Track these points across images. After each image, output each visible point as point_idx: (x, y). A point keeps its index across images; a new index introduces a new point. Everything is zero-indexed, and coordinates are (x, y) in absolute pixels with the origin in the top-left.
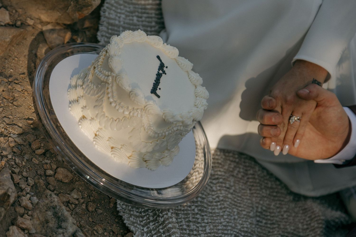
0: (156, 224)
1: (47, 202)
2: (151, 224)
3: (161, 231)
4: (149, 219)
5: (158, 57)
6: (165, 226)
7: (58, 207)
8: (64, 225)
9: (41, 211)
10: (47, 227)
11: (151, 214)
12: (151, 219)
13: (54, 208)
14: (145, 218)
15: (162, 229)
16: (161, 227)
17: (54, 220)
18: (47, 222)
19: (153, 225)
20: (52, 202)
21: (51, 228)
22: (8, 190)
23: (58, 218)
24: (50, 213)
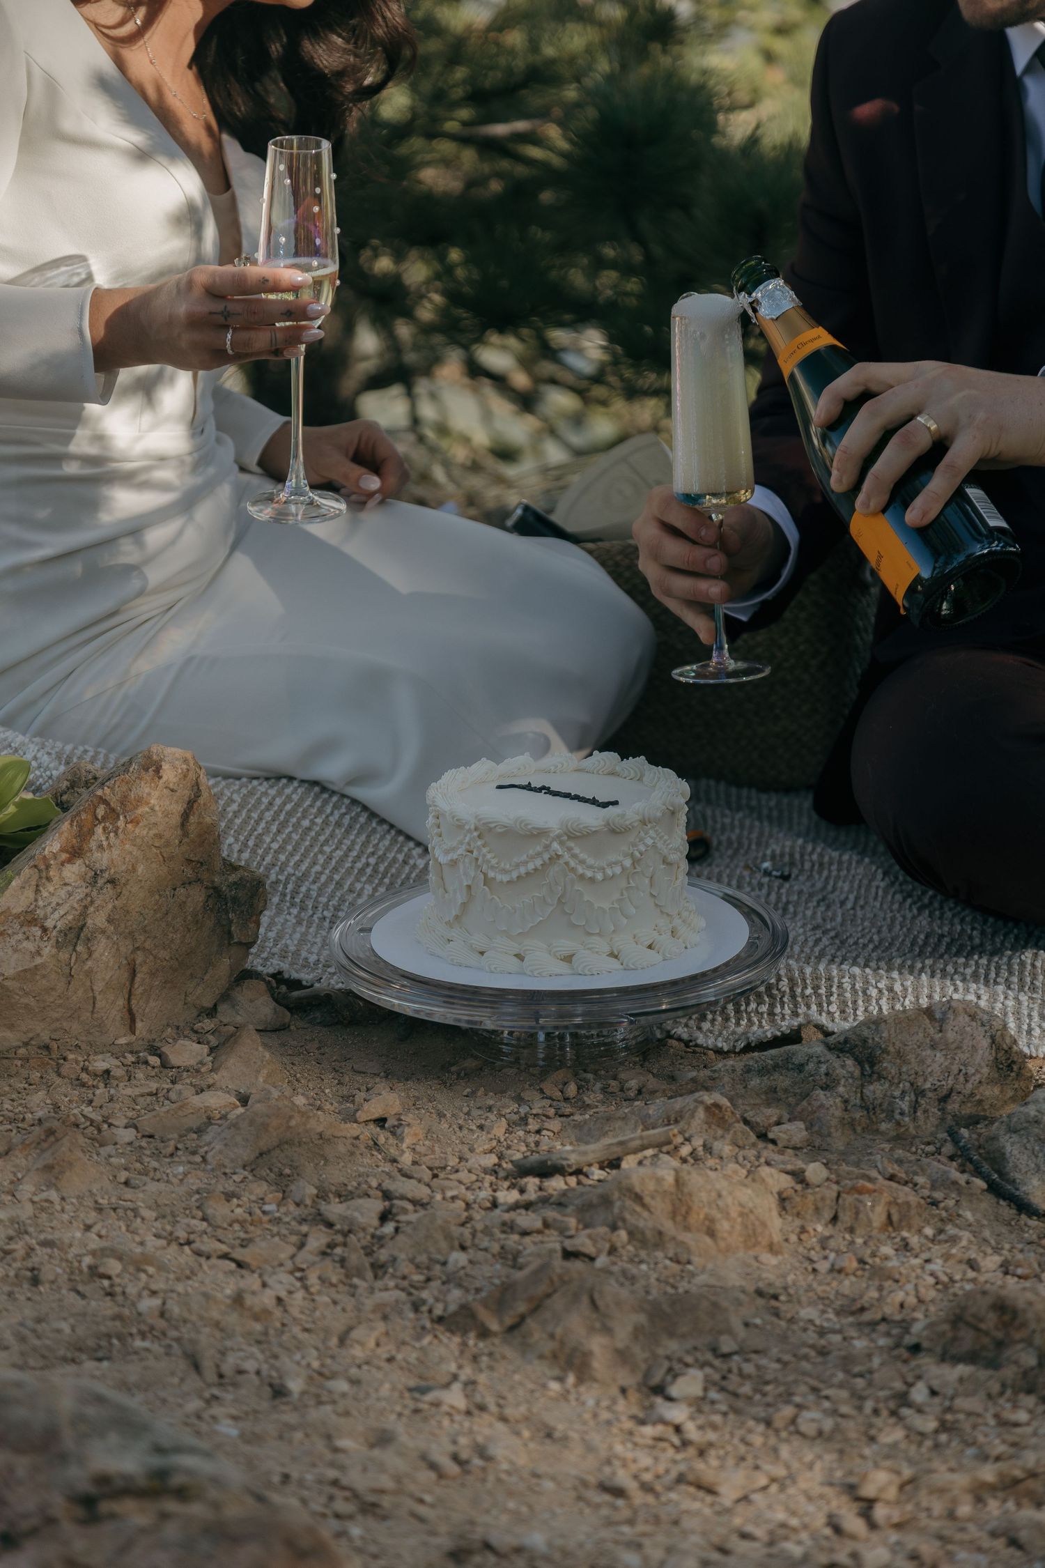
0: (785, 999)
1: (726, 1079)
2: (778, 1010)
3: (809, 991)
4: (762, 1014)
5: (500, 787)
6: (804, 980)
7: (751, 1063)
8: (796, 1061)
9: (742, 1096)
10: (786, 1091)
11: (753, 1006)
12: (764, 1008)
13: (748, 1070)
14: (755, 1020)
15: (805, 987)
16: (799, 990)
17: (776, 1075)
18: (774, 1090)
19: (782, 1008)
20: (734, 1071)
21: (795, 1083)
22: (702, 1102)
23: (776, 1067)
24: (755, 1082)
